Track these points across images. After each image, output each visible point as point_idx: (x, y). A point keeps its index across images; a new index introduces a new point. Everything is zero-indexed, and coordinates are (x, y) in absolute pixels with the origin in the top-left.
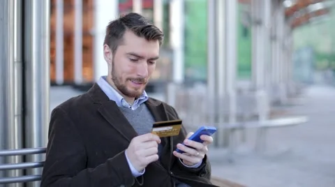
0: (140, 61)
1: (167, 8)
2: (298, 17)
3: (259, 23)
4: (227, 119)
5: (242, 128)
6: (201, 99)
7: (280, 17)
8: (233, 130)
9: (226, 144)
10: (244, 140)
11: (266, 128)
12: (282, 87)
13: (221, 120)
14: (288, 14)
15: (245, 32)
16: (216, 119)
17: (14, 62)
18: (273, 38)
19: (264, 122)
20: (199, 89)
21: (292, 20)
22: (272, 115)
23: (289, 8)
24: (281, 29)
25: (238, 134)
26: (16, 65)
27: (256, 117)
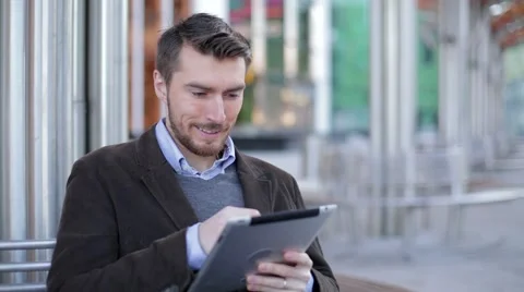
0: (210, 95)
1: (304, 18)
2: (511, 31)
3: (450, 40)
4: (400, 192)
5: (424, 207)
6: (360, 160)
7: (483, 31)
8: (411, 209)
9: (399, 232)
10: (427, 225)
11: (462, 206)
12: (488, 142)
13: (391, 192)
14: (496, 27)
15: (428, 56)
16: (384, 191)
17: (73, 102)
18: (472, 64)
19: (459, 196)
20: (356, 145)
21: (502, 35)
22: (472, 187)
23: (497, 17)
24: (485, 50)
25: (418, 215)
26: (76, 106)
27: (446, 189)
